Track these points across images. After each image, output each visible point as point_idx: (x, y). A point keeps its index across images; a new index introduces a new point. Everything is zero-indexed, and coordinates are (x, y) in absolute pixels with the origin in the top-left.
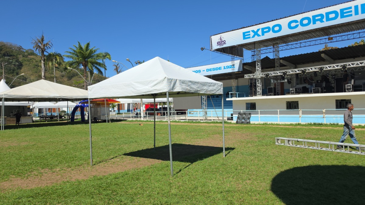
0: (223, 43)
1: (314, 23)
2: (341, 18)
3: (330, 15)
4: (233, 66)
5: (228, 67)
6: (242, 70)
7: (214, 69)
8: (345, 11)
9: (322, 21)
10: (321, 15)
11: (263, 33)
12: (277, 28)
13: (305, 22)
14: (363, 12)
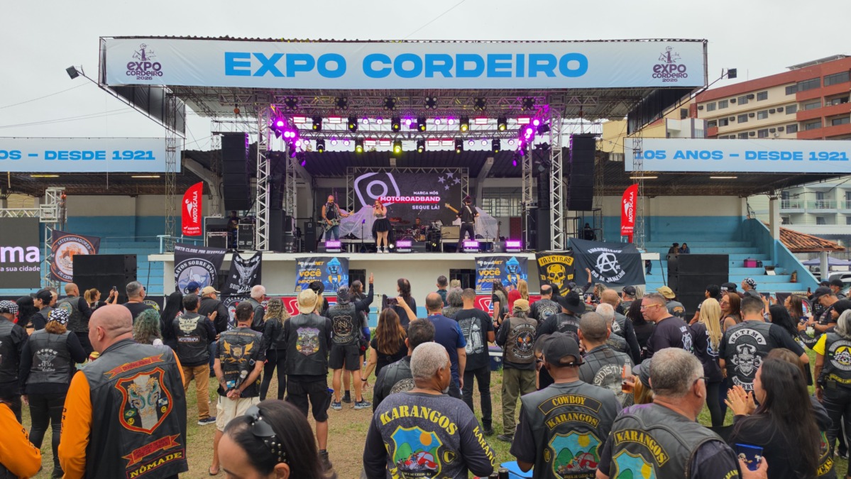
0: (151, 70)
1: (429, 74)
2: (489, 75)
3: (466, 63)
4: (147, 156)
5: (130, 155)
6: (179, 170)
7: (75, 155)
8: (497, 61)
9: (447, 75)
10: (446, 58)
11: (292, 70)
12: (332, 66)
13: (408, 66)
14: (533, 74)
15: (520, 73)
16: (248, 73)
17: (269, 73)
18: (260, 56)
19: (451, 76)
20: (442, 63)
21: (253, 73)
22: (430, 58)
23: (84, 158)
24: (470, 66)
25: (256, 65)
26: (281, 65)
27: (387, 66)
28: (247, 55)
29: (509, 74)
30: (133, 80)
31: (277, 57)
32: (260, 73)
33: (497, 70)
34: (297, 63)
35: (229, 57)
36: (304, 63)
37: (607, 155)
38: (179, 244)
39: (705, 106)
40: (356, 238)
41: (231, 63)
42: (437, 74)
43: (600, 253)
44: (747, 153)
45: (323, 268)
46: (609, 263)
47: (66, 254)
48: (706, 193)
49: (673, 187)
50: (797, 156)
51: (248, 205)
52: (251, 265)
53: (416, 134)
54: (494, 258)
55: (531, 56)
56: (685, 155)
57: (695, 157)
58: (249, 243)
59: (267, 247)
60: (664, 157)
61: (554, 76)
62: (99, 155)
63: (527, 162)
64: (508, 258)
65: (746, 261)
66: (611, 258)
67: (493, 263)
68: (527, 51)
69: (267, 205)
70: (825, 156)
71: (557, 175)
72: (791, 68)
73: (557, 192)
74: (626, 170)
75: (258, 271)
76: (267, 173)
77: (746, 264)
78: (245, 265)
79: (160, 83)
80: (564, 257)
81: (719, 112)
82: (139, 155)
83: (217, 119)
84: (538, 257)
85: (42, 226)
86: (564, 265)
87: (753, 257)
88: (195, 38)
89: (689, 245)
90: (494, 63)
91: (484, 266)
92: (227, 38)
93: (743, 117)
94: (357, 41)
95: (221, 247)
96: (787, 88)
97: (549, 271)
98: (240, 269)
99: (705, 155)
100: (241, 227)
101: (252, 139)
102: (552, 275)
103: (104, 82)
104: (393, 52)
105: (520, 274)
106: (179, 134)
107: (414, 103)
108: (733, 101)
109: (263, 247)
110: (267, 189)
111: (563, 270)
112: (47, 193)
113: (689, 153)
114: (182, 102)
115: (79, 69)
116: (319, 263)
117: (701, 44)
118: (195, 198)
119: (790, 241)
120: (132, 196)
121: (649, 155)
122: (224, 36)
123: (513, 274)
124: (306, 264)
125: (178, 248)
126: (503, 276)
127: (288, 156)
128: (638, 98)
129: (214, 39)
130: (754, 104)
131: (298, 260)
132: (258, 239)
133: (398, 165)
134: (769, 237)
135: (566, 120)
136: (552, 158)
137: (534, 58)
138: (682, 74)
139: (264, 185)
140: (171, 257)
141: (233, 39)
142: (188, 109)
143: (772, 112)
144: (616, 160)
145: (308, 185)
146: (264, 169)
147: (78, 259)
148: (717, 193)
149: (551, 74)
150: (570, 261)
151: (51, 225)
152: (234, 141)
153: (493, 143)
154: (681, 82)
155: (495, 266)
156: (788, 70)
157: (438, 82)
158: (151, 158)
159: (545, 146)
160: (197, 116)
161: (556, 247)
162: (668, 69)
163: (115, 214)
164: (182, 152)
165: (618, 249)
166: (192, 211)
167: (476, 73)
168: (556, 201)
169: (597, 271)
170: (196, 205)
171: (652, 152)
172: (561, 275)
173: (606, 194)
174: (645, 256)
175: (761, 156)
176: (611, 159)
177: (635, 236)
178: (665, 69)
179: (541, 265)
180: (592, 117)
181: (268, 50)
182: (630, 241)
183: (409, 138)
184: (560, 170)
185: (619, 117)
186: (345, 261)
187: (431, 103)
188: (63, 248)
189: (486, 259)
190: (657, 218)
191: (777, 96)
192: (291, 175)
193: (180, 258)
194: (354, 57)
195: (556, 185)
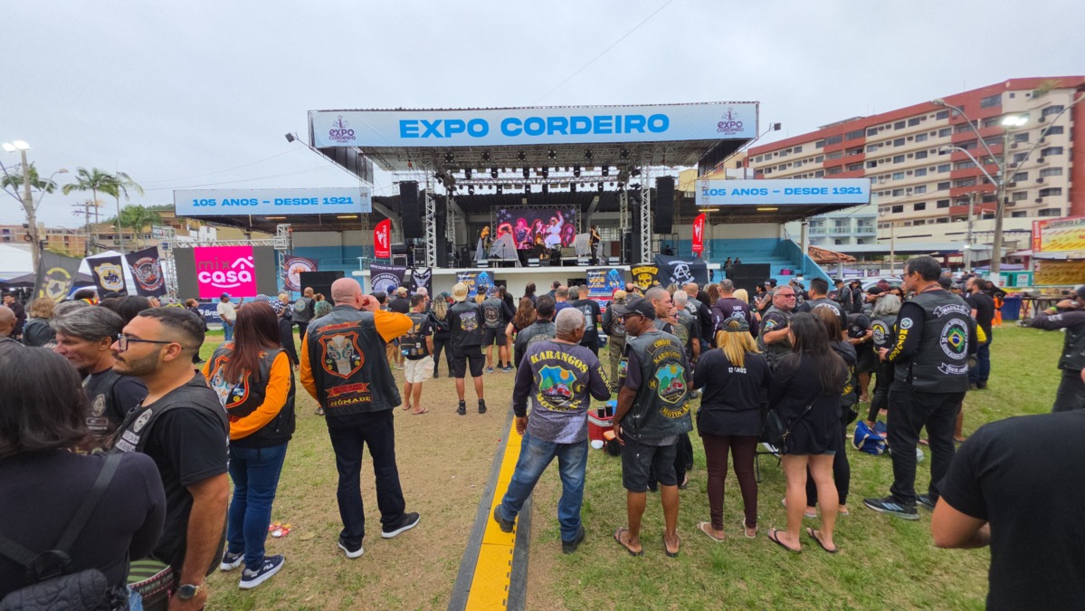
0: (346, 135)
1: (550, 132)
2: (595, 132)
3: (577, 123)
4: (347, 201)
5: (335, 201)
6: (370, 211)
7: (296, 202)
8: (601, 121)
9: (564, 132)
10: (563, 119)
11: (449, 132)
12: (478, 128)
13: (535, 126)
14: (628, 131)
15: (618, 130)
16: (417, 135)
17: (432, 135)
18: (425, 123)
19: (566, 133)
20: (560, 123)
21: (420, 135)
22: (551, 120)
23: (303, 204)
24: (581, 125)
25: (423, 129)
26: (441, 129)
27: (519, 127)
28: (416, 122)
29: (610, 131)
30: (334, 143)
31: (437, 122)
32: (426, 135)
33: (601, 128)
34: (452, 126)
35: (403, 123)
36: (457, 126)
37: (683, 193)
38: (374, 263)
39: (754, 158)
40: (498, 258)
41: (405, 128)
42: (557, 132)
43: (677, 264)
44: (786, 190)
45: (475, 279)
46: (683, 271)
47: (295, 272)
48: (754, 221)
49: (730, 217)
50: (823, 191)
51: (421, 234)
52: (425, 277)
53: (542, 179)
54: (601, 270)
55: (626, 117)
56: (740, 192)
57: (747, 193)
58: (422, 262)
59: (435, 264)
60: (725, 193)
61: (643, 131)
62: (314, 201)
63: (624, 199)
64: (610, 270)
65: (782, 270)
66: (685, 268)
67: (600, 273)
68: (624, 113)
69: (434, 234)
70: (844, 191)
71: (646, 208)
72: (821, 127)
73: (646, 220)
74: (697, 204)
75: (429, 282)
76: (433, 210)
77: (782, 272)
78: (420, 278)
79: (354, 146)
80: (651, 268)
81: (764, 163)
82: (342, 201)
83: (396, 172)
84: (632, 268)
85: (276, 252)
86: (651, 274)
87: (788, 268)
88: (377, 110)
89: (740, 259)
90: (599, 123)
91: (592, 276)
92: (400, 110)
93: (783, 166)
94: (496, 109)
95: (403, 265)
96: (817, 143)
97: (640, 279)
98: (417, 280)
99: (754, 192)
100: (416, 251)
101: (422, 187)
102: (642, 281)
103: (313, 145)
104: (523, 117)
105: (619, 281)
106: (368, 185)
107: (540, 155)
108: (776, 154)
109: (432, 265)
110: (434, 222)
111: (650, 278)
112: (278, 229)
113: (743, 190)
114: (370, 160)
115: (294, 135)
116: (473, 276)
117: (755, 105)
118: (385, 230)
119: (816, 255)
120: (339, 231)
121: (714, 192)
122: (398, 108)
123: (614, 282)
124: (464, 276)
125: (372, 266)
126: (606, 283)
127: (448, 198)
128: (706, 149)
129: (392, 110)
130: (792, 156)
131: (457, 273)
132: (429, 259)
133: (528, 202)
134: (800, 252)
135: (653, 167)
136: (643, 195)
137: (629, 118)
138: (739, 128)
139: (431, 219)
140: (368, 273)
141: (405, 110)
142: (375, 165)
143: (805, 161)
144: (689, 196)
145: (463, 221)
146: (431, 207)
147: (303, 275)
148: (763, 221)
149: (641, 131)
150: (655, 271)
151: (282, 251)
152: (409, 188)
153: (599, 185)
154: (739, 135)
155: (601, 275)
156: (819, 129)
157: (557, 138)
158: (350, 202)
159: (637, 186)
160: (381, 171)
161: (645, 261)
162: (729, 125)
163: (328, 245)
164: (372, 198)
165: (690, 261)
166: (382, 240)
167: (586, 131)
168: (645, 227)
169: (675, 277)
170: (385, 236)
171: (716, 190)
172: (648, 281)
173: (681, 224)
174: (710, 266)
175: (796, 191)
176: (685, 196)
177: (702, 253)
178: (727, 125)
179: (635, 274)
180: (671, 164)
181: (431, 118)
182: (699, 255)
183: (536, 183)
184: (648, 204)
185: (691, 164)
186: (491, 274)
187: (552, 155)
188: (293, 267)
189: (594, 270)
190: (718, 240)
191: (810, 149)
192: (451, 212)
193: (374, 273)
194: (495, 121)
195: (645, 215)
